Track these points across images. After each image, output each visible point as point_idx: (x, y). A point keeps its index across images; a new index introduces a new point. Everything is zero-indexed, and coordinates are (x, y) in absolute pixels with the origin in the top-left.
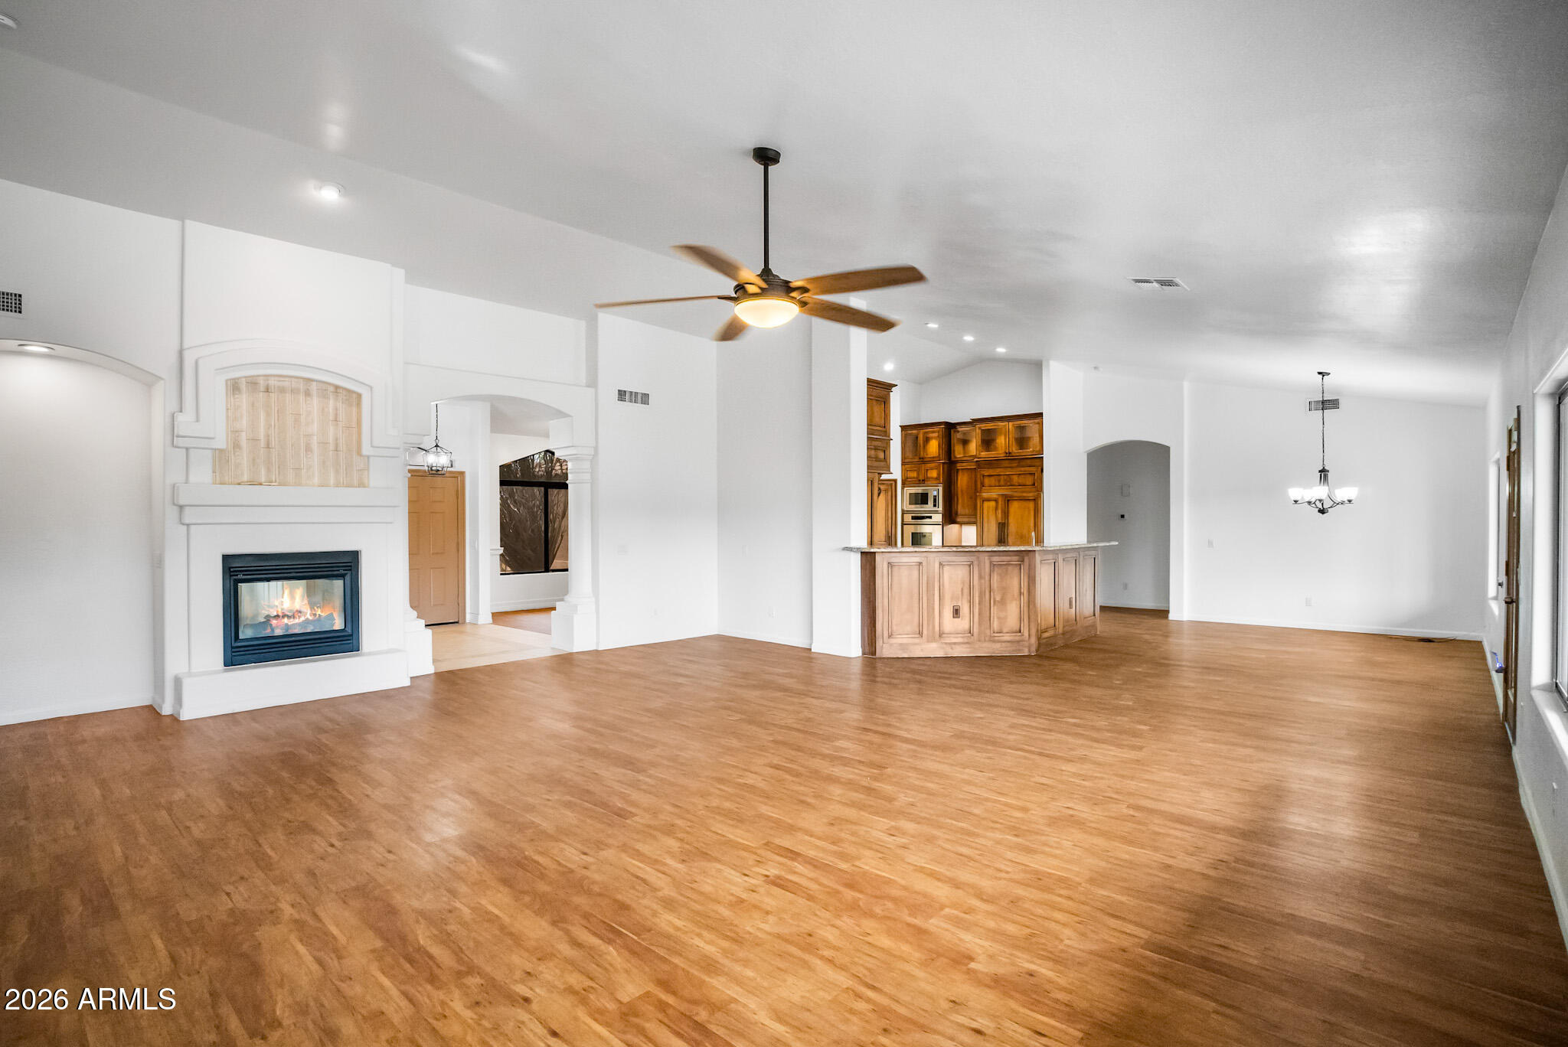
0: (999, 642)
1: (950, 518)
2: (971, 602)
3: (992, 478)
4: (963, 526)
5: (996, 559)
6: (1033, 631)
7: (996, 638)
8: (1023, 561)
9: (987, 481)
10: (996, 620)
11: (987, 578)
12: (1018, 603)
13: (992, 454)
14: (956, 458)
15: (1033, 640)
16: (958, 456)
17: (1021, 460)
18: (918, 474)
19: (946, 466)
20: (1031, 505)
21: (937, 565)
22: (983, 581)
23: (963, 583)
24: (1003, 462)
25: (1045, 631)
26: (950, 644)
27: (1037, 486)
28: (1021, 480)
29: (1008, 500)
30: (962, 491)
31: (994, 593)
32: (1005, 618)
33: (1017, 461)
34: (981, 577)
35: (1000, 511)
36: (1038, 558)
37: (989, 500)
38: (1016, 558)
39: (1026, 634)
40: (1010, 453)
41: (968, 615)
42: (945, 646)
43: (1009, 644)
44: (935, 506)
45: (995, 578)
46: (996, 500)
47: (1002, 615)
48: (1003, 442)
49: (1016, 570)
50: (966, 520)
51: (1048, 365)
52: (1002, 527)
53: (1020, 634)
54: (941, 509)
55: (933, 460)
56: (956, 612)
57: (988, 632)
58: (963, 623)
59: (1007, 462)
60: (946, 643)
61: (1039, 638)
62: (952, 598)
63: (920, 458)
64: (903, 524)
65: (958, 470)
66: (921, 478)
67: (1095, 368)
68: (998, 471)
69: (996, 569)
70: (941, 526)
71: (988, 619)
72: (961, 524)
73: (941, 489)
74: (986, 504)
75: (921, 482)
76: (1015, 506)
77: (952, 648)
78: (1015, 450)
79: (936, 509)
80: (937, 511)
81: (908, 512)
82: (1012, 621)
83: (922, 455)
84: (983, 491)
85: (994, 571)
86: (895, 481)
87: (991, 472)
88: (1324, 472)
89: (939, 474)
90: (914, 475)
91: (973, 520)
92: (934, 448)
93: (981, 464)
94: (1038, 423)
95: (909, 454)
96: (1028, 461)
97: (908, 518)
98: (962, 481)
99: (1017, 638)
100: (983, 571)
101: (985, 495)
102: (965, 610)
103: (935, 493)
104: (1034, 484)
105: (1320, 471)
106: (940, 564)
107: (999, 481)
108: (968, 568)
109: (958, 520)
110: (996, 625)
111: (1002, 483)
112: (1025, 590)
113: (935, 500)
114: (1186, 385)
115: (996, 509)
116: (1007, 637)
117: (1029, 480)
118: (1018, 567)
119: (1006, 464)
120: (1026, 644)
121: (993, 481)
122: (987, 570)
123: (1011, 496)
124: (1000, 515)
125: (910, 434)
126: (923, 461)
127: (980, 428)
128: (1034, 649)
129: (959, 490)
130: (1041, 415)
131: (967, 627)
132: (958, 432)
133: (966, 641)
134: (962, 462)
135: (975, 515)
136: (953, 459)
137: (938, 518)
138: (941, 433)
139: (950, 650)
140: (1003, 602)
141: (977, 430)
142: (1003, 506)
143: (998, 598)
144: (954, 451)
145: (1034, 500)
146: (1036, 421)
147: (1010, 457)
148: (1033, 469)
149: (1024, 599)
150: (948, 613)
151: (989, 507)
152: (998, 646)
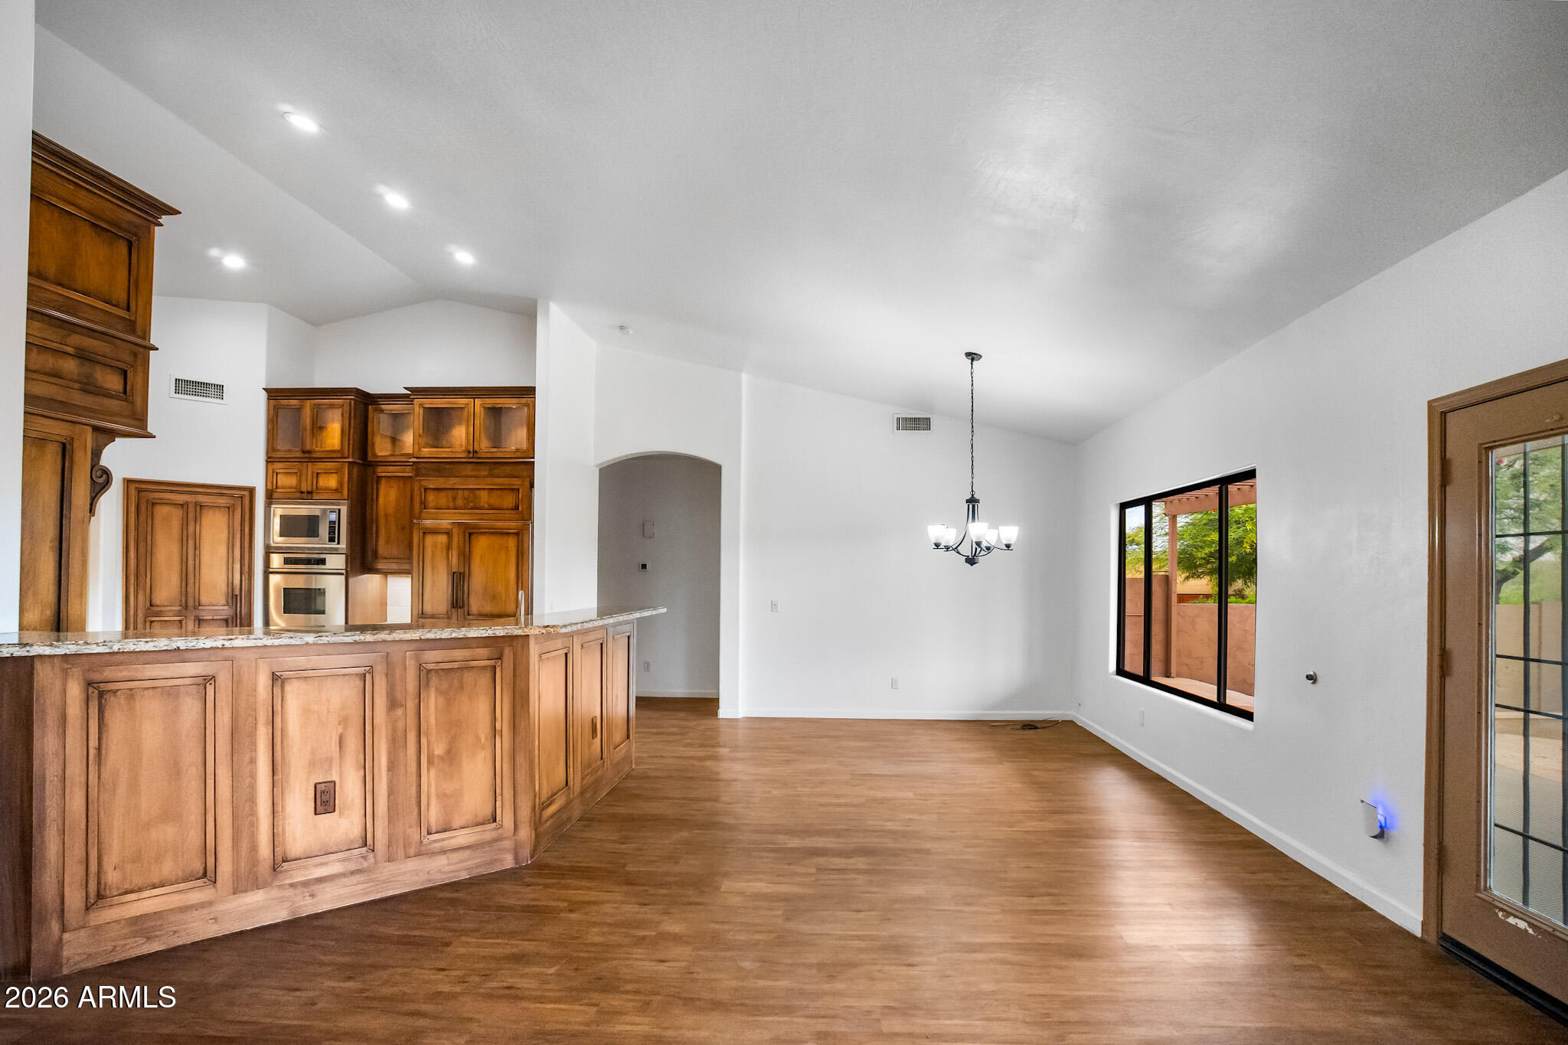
0: (443, 852)
1: (362, 560)
2: (366, 768)
3: (443, 494)
4: (389, 576)
5: (432, 656)
6: (525, 813)
7: (437, 845)
8: (500, 658)
9: (431, 497)
10: (434, 801)
11: (411, 704)
12: (488, 754)
13: (442, 453)
14: (374, 455)
15: (525, 833)
16: (380, 454)
17: (494, 465)
18: (300, 481)
19: (355, 470)
20: (512, 542)
21: (263, 681)
22: (400, 712)
23: (344, 721)
24: (462, 467)
25: (550, 801)
26: (306, 884)
27: (523, 511)
28: (495, 500)
29: (470, 533)
30: (386, 515)
31: (427, 734)
32: (458, 794)
33: (488, 468)
34: (393, 704)
35: (454, 554)
36: (534, 649)
37: (435, 532)
38: (483, 652)
39: (507, 820)
40: (475, 452)
41: (359, 802)
42: (290, 892)
43: (466, 854)
44: (332, 540)
45: (432, 703)
46: (449, 533)
47: (449, 787)
48: (464, 435)
49: (484, 680)
50: (394, 566)
51: (547, 312)
52: (459, 580)
53: (494, 825)
54: (343, 545)
55: (330, 457)
56: (325, 800)
57: (414, 834)
58: (345, 824)
59: (470, 467)
60: (292, 885)
61: (537, 823)
62: (312, 764)
63: (304, 452)
64: (267, 572)
65: (379, 478)
66: (304, 488)
67: (622, 328)
68: (452, 482)
69: (434, 680)
70: (343, 577)
71: (414, 801)
72: (386, 573)
73: (344, 509)
74: (429, 539)
75: (306, 495)
76: (481, 544)
77: (312, 896)
78: (484, 445)
79: (334, 545)
80: (337, 549)
81: (279, 550)
82: (474, 795)
83: (308, 447)
84: (423, 515)
85: (428, 685)
86: (251, 491)
87: (440, 482)
88: (972, 501)
89: (341, 483)
90: (292, 481)
91: (407, 567)
92: (334, 434)
93: (421, 467)
94: (527, 405)
95: (282, 445)
96: (508, 469)
97: (277, 561)
98: (388, 497)
99: (488, 836)
100: (398, 688)
101: (428, 523)
102: (350, 789)
103: (333, 517)
104: (516, 508)
105: (967, 501)
106: (275, 678)
107: (454, 499)
108: (359, 683)
109: (381, 566)
110: (433, 814)
111: (460, 502)
112: (504, 724)
113: (332, 530)
114: (745, 377)
115: (449, 547)
116: (462, 838)
117: (509, 500)
118: (488, 674)
119: (468, 470)
120: (507, 844)
121: (443, 499)
122: (411, 684)
123: (475, 527)
124: (454, 560)
125: (288, 407)
126: (308, 456)
127: (421, 405)
128: (526, 852)
129: (381, 513)
130: (530, 391)
131: (356, 831)
132: (382, 411)
133: (352, 866)
134: (386, 463)
135: (410, 558)
136: (370, 458)
137: (337, 562)
138: (347, 409)
139: (308, 900)
140: (451, 756)
141: (417, 408)
142: (461, 539)
143: (439, 750)
144: (373, 444)
145: (517, 534)
146: (524, 401)
147: (474, 459)
148: (516, 482)
149: (504, 743)
150: (298, 803)
151: (435, 545)
152: (441, 861)
